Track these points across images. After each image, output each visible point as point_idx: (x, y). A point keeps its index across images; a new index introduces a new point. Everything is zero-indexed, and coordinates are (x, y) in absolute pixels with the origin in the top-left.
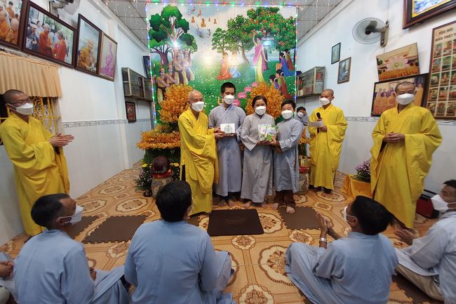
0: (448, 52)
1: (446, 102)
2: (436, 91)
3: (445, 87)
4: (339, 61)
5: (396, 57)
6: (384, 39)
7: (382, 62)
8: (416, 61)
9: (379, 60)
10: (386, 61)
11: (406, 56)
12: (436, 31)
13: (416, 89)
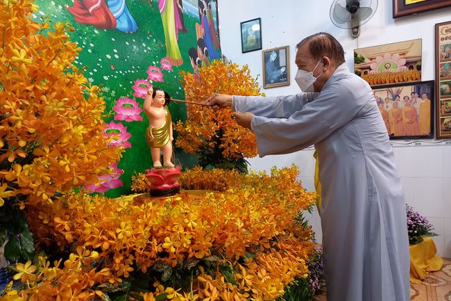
4: (261, 49)
5: (387, 55)
6: (357, 27)
7: (363, 59)
8: (418, 64)
9: (358, 56)
10: (371, 59)
11: (403, 54)
12: (440, 27)
13: (419, 100)
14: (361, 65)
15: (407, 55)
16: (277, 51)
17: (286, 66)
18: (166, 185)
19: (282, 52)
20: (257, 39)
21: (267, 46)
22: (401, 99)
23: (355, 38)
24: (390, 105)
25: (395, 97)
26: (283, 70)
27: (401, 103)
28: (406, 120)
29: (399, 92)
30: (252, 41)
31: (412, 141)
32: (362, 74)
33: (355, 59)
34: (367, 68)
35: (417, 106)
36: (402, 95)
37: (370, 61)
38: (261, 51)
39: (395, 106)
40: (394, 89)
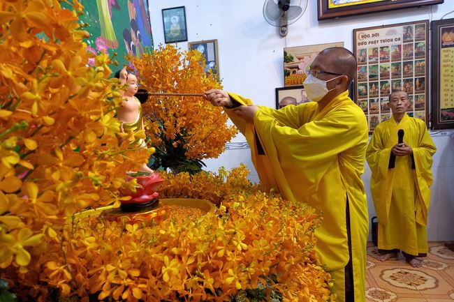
0: (374, 60)
1: (379, 115)
2: (365, 103)
3: (375, 99)
4: (186, 40)
6: (286, 26)
7: (292, 58)
9: (288, 55)
10: (300, 59)
12: (358, 33)
14: (290, 64)
16: (204, 44)
17: (215, 61)
18: (145, 197)
19: (210, 46)
20: (181, 30)
21: (192, 38)
23: (283, 36)
26: (212, 65)
30: (176, 31)
32: (291, 73)
33: (284, 58)
34: (296, 68)
37: (297, 61)
38: (187, 42)
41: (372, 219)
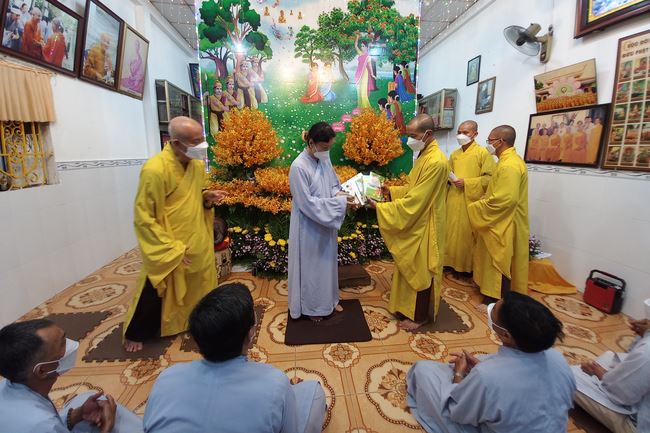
2: (621, 129)
5: (563, 78)
7: (542, 84)
8: (593, 86)
9: (538, 82)
10: (549, 84)
11: (578, 77)
12: (623, 42)
13: (592, 125)
14: (541, 91)
15: (581, 78)
17: (491, 95)
20: (477, 74)
21: (482, 78)
22: (575, 124)
24: (564, 130)
25: (570, 122)
27: (574, 129)
28: (575, 146)
29: (574, 116)
30: (474, 75)
31: (577, 169)
32: (542, 99)
33: (535, 86)
34: (546, 94)
35: (588, 132)
36: (576, 120)
37: (548, 86)
39: (568, 131)
40: (570, 114)
41: (592, 272)
